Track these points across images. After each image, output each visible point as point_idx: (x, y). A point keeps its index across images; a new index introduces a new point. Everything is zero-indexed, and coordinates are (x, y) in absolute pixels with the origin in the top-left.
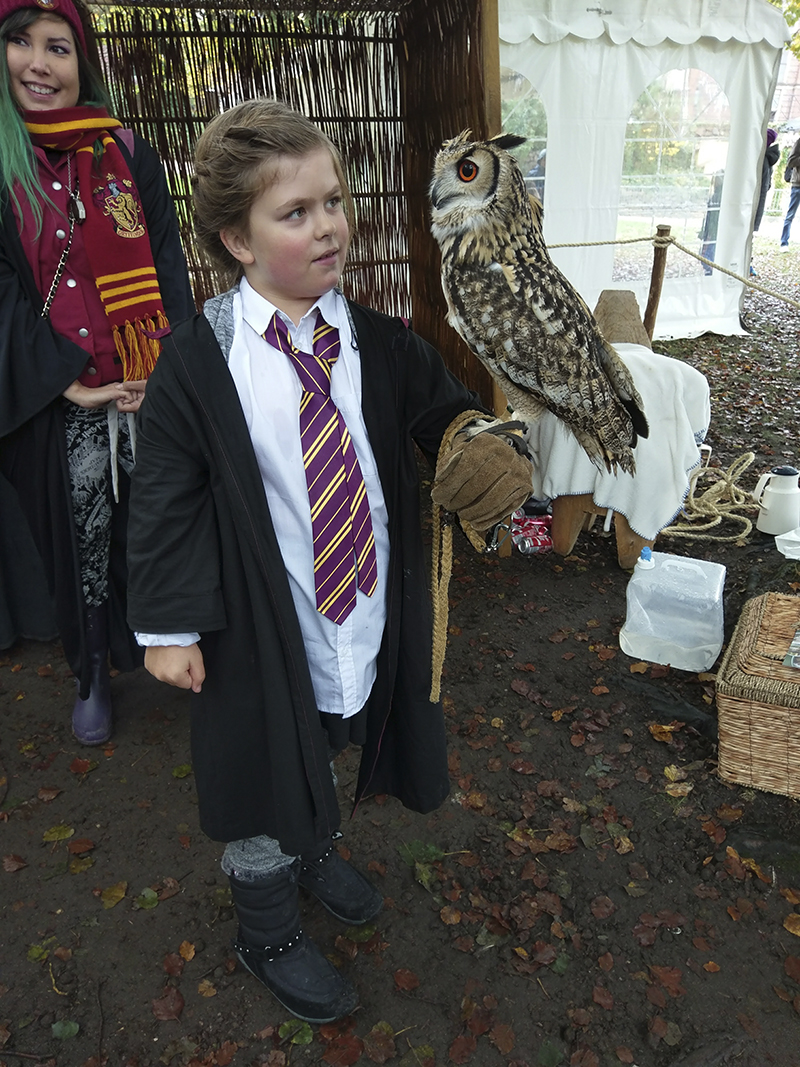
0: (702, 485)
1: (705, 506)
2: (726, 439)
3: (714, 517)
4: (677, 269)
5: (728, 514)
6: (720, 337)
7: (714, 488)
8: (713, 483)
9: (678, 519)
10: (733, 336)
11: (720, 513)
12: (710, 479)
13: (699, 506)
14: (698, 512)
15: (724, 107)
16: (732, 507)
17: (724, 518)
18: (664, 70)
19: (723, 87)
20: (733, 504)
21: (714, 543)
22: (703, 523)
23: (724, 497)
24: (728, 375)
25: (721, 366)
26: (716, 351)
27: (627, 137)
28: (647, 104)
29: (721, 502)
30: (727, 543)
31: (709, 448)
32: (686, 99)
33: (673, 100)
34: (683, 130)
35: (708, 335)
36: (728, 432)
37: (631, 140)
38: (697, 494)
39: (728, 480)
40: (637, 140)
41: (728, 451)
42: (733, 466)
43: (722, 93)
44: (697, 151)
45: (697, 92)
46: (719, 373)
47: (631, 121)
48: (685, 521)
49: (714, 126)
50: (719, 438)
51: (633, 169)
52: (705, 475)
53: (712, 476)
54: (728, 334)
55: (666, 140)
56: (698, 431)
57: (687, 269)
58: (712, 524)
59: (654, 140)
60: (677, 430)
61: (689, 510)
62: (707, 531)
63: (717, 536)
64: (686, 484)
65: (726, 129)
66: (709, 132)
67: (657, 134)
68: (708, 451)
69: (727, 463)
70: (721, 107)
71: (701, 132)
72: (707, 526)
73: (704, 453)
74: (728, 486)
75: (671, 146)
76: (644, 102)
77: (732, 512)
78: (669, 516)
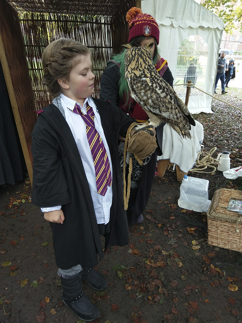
0: (201, 157)
1: (202, 163)
2: (208, 143)
3: (205, 166)
4: (193, 94)
5: (209, 165)
6: (205, 114)
7: (205, 158)
8: (205, 156)
9: (194, 167)
10: (209, 113)
11: (207, 165)
12: (204, 155)
13: (200, 163)
14: (200, 165)
15: (206, 47)
16: (210, 163)
17: (208, 167)
18: (189, 35)
19: (206, 40)
20: (210, 162)
21: (205, 174)
22: (202, 168)
23: (208, 160)
24: (208, 125)
25: (206, 122)
26: (204, 118)
27: (178, 54)
28: (184, 45)
29: (207, 162)
30: (209, 174)
31: (203, 146)
32: (195, 44)
33: (191, 44)
34: (194, 53)
35: (202, 113)
36: (209, 141)
37: (179, 55)
38: (200, 160)
39: (209, 155)
40: (181, 55)
41: (209, 147)
42: (210, 151)
43: (206, 42)
44: (199, 59)
45: (198, 42)
46: (205, 124)
47: (179, 50)
48: (196, 167)
49: (203, 52)
50: (206, 143)
51: (180, 64)
52: (202, 154)
53: (204, 154)
54: (208, 112)
55: (189, 55)
56: (200, 141)
57: (196, 93)
58: (204, 168)
59: (186, 55)
60: (194, 141)
61: (198, 164)
62: (203, 170)
63: (206, 172)
64: (196, 156)
65: (207, 53)
66: (201, 53)
67: (187, 54)
68: (203, 147)
69: (208, 150)
70: (206, 46)
71: (199, 53)
72: (203, 169)
73: (202, 147)
74: (209, 157)
75: (191, 57)
76: (183, 45)
77: (210, 165)
78: (191, 166)
